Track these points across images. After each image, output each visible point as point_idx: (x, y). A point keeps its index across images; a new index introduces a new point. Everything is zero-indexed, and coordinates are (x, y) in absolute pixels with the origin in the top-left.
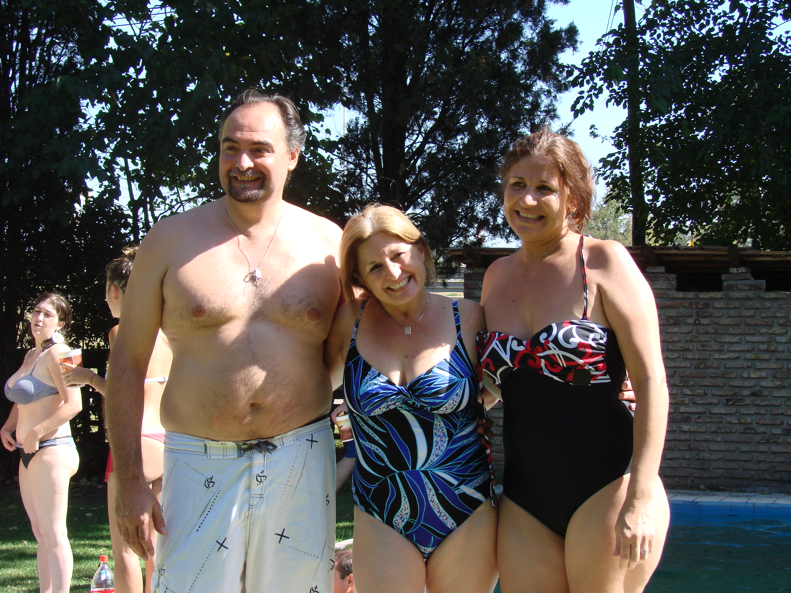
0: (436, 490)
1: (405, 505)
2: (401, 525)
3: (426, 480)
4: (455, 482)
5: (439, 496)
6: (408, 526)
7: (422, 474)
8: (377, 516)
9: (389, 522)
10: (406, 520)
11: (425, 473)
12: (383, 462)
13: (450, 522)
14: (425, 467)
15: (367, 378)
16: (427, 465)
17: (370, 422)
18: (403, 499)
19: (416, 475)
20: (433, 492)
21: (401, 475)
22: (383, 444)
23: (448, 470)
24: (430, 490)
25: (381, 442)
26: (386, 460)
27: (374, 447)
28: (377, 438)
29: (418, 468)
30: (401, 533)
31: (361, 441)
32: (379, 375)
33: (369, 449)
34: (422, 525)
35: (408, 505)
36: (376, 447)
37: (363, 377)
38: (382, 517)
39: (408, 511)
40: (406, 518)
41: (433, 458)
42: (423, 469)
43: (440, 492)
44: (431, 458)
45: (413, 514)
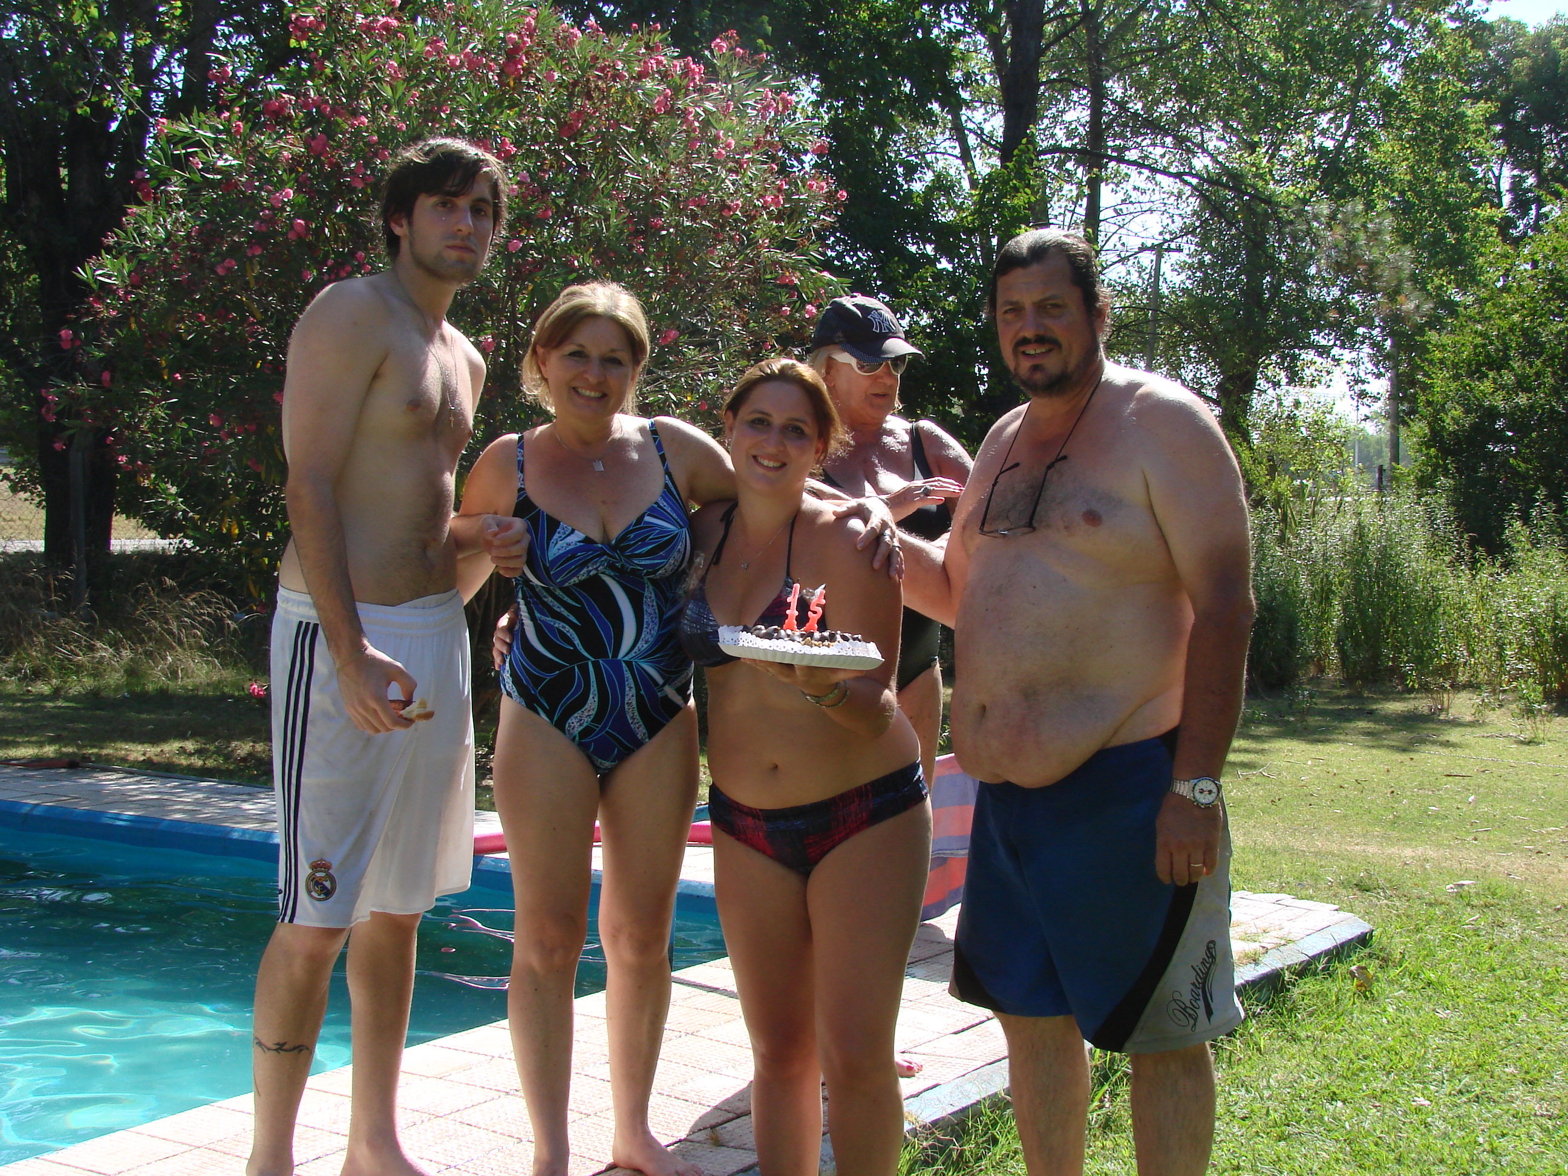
0: (638, 690)
1: (593, 702)
2: (578, 730)
3: (627, 674)
4: (660, 681)
5: (639, 697)
6: (586, 732)
7: (624, 665)
8: (543, 716)
9: (560, 725)
10: (585, 725)
11: (629, 664)
12: (572, 644)
13: (641, 731)
14: (630, 656)
15: (555, 537)
16: (633, 654)
17: (558, 592)
18: (591, 696)
19: (616, 665)
20: (634, 691)
21: (596, 665)
22: (575, 621)
23: (656, 664)
24: (631, 688)
25: (572, 618)
26: (577, 642)
27: (559, 624)
28: (565, 613)
29: (620, 656)
30: (574, 739)
31: (538, 615)
32: (573, 531)
33: (550, 627)
34: (607, 732)
35: (595, 705)
36: (562, 624)
37: (550, 537)
38: (550, 717)
39: (593, 713)
40: (587, 721)
41: (642, 645)
42: (626, 659)
43: (642, 692)
44: (639, 644)
45: (597, 718)
